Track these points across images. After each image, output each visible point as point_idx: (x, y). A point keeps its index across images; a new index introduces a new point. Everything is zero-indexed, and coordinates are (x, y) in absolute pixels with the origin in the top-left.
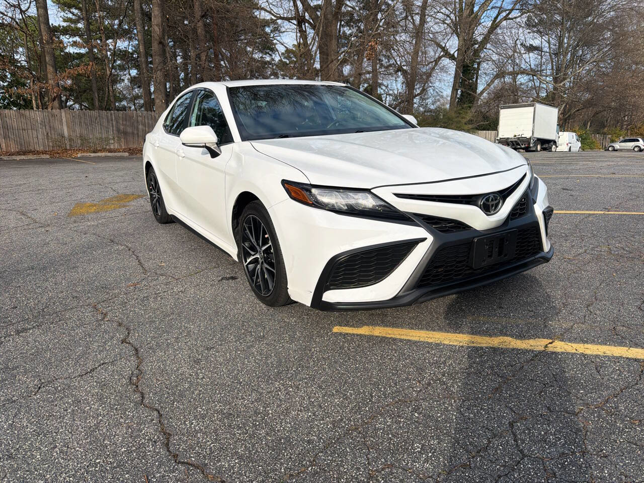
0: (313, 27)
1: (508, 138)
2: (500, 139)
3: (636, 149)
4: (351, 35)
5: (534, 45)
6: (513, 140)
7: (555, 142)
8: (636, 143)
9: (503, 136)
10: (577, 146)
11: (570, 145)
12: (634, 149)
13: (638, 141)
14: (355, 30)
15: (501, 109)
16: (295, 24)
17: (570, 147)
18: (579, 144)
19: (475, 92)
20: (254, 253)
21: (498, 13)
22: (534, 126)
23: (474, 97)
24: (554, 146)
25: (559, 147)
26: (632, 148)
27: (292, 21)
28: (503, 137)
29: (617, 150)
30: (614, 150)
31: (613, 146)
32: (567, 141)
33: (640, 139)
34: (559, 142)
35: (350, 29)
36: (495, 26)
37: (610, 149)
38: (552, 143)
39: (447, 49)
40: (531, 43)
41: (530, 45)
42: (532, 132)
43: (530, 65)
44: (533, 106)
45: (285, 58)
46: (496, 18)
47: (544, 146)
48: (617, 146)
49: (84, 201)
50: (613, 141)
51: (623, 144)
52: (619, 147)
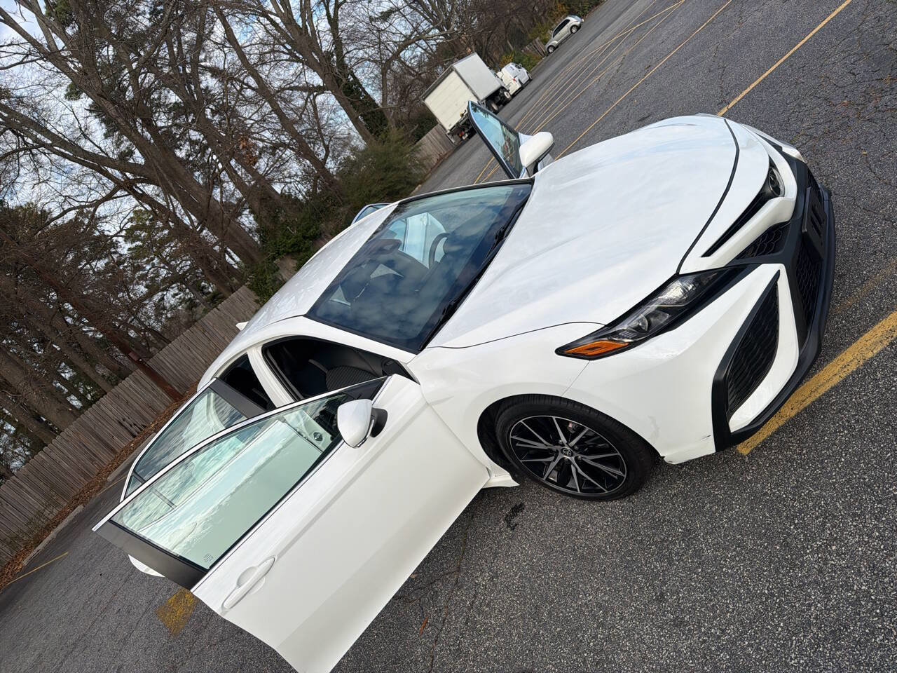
0: (149, 181)
1: (458, 123)
2: (451, 130)
3: (574, 31)
4: (188, 156)
5: (385, 10)
6: (464, 121)
7: (502, 88)
8: (568, 24)
9: (450, 125)
10: (523, 74)
11: (516, 79)
12: (572, 33)
13: (568, 21)
14: (187, 147)
15: (424, 99)
16: (126, 195)
17: (519, 80)
18: (524, 70)
19: (376, 105)
20: (553, 457)
21: (325, 6)
22: (471, 90)
23: (381, 111)
24: (505, 93)
25: (510, 88)
26: (570, 33)
27: (115, 196)
28: (451, 127)
29: (557, 47)
30: (555, 48)
31: (550, 46)
32: (511, 76)
33: (569, 18)
34: (505, 84)
35: (181, 150)
36: (333, 22)
37: (550, 51)
38: (501, 92)
39: (313, 85)
40: (381, 11)
41: (382, 13)
42: (475, 97)
43: (401, 33)
44: (452, 70)
45: (133, 242)
46: (328, 14)
47: (497, 101)
48: (555, 42)
49: (160, 602)
50: (545, 42)
51: (558, 36)
52: (557, 42)
